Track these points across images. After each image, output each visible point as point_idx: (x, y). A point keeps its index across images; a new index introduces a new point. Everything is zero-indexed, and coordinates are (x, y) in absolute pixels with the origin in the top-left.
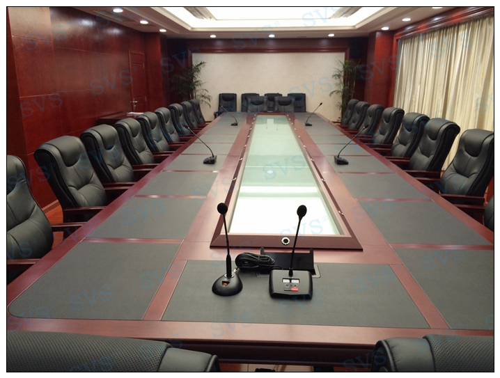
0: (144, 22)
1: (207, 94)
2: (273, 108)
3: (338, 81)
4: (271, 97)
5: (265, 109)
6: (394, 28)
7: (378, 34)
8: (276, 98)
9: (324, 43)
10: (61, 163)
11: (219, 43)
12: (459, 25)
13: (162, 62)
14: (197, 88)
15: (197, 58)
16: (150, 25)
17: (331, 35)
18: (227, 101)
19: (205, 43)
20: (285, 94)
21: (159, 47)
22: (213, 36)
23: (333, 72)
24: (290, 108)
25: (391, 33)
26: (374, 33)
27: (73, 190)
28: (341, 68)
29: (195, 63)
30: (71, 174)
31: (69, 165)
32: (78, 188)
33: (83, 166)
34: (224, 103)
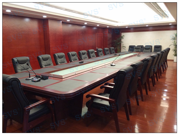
5: (140, 51)
15: (123, 34)
21: (107, 32)
22: (127, 27)
28: (175, 36)
34: (130, 48)
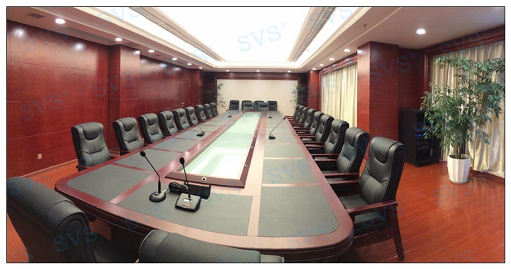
0: (189, 64)
1: (223, 101)
2: (257, 108)
3: (294, 95)
4: (256, 103)
6: (318, 69)
7: (311, 72)
8: (259, 103)
9: (287, 75)
10: (123, 129)
11: (232, 74)
12: (342, 68)
13: (200, 83)
14: (218, 97)
15: (219, 82)
16: (193, 65)
17: (289, 72)
18: (234, 105)
19: (224, 74)
20: (266, 101)
21: (198, 76)
22: (228, 71)
23: (292, 90)
24: (267, 108)
25: (318, 72)
26: (309, 71)
27: (126, 143)
28: (295, 89)
29: (218, 84)
30: (127, 136)
31: (126, 131)
32: (129, 142)
33: (135, 132)
34: (233, 105)
